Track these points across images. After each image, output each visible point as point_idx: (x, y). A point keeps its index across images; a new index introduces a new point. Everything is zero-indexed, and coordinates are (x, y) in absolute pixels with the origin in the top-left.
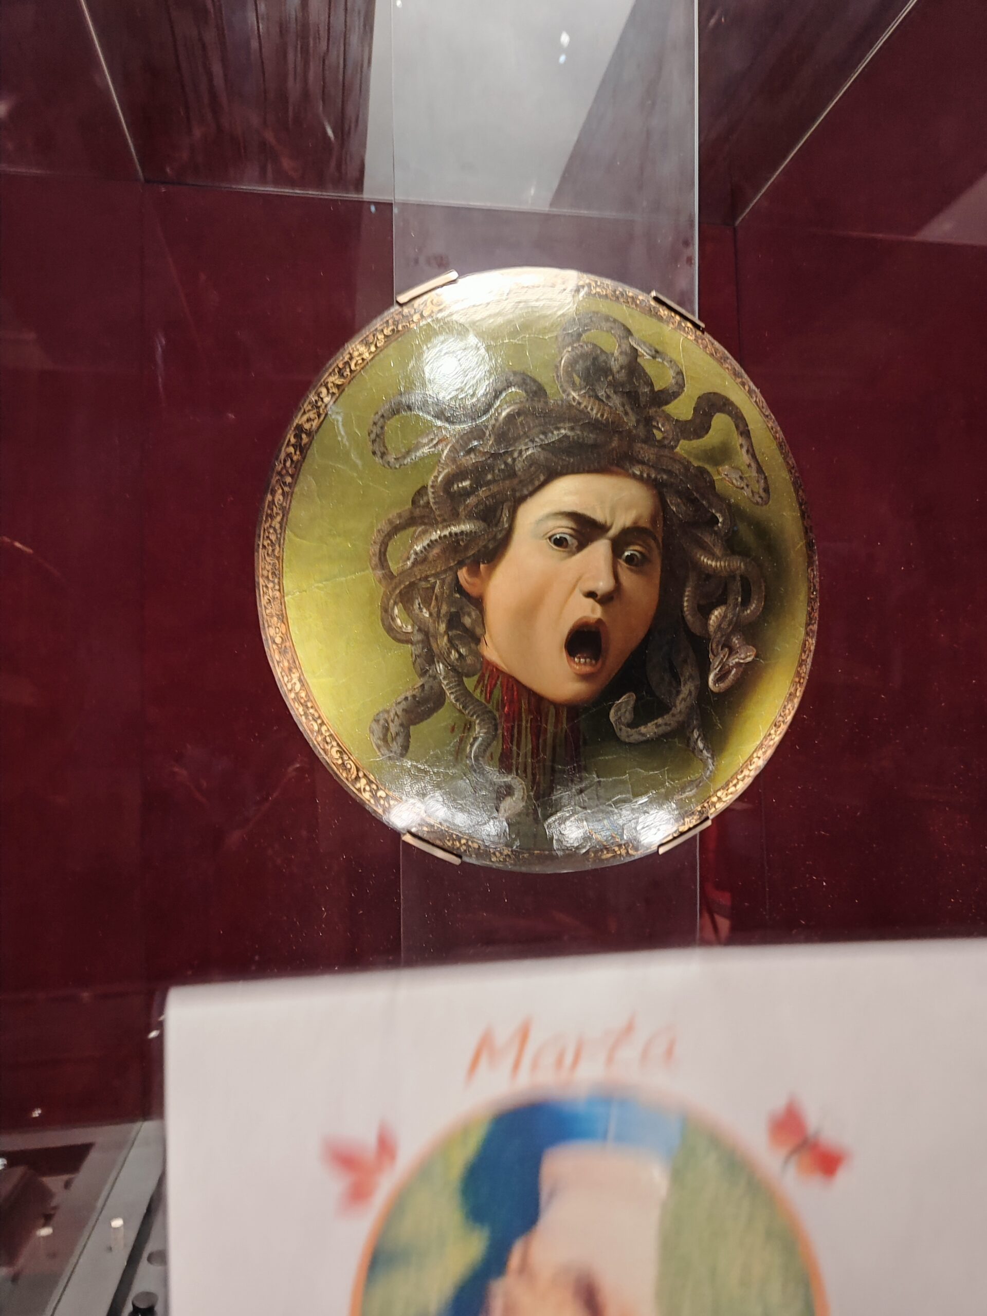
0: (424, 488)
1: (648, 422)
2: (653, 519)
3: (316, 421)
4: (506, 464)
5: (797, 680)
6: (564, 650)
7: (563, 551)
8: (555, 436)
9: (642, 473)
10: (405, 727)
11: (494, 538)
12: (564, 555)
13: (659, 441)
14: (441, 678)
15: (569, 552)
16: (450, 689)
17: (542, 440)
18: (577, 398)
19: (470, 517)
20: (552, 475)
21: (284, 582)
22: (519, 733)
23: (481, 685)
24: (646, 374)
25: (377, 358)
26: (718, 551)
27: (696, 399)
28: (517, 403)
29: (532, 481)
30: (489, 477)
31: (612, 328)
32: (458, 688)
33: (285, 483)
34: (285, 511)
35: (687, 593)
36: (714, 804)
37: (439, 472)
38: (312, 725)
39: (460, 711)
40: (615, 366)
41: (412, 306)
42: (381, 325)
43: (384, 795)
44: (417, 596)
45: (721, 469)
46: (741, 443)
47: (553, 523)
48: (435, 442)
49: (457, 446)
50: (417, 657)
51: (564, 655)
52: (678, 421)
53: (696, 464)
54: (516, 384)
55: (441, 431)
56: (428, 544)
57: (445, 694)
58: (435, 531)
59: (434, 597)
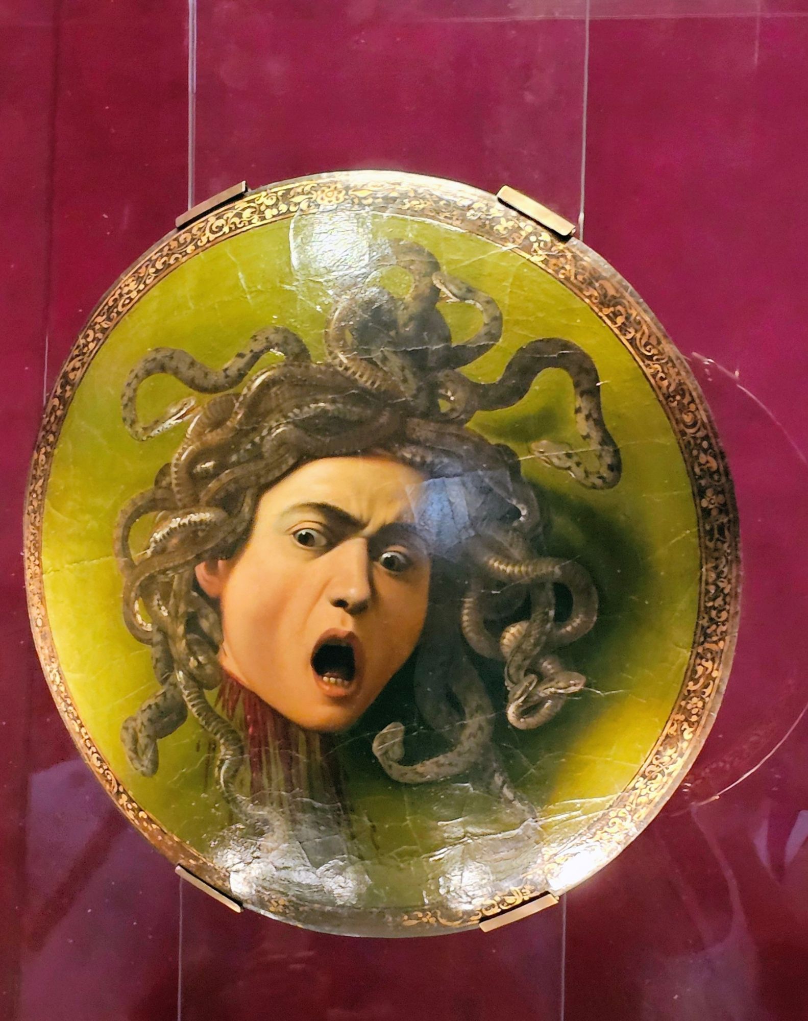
0: (168, 465)
1: (432, 390)
3: (80, 371)
4: (253, 443)
5: (681, 717)
6: (310, 666)
7: (308, 551)
8: (309, 410)
9: (414, 455)
10: (152, 739)
11: (234, 531)
12: (310, 554)
13: (445, 415)
14: (182, 687)
15: (316, 551)
16: (190, 701)
17: (296, 415)
18: (345, 361)
19: (209, 504)
20: (304, 457)
21: (43, 558)
23: (222, 698)
24: (444, 325)
25: (142, 299)
26: (516, 553)
27: (514, 351)
28: (273, 368)
29: (279, 466)
30: (234, 458)
31: (412, 262)
32: (198, 701)
33: (48, 442)
34: (46, 474)
35: (467, 605)
37: (184, 449)
38: (73, 724)
39: (203, 727)
40: (402, 316)
41: (190, 231)
42: (156, 254)
43: (145, 817)
44: (156, 591)
45: (533, 445)
46: (578, 406)
47: (298, 517)
48: (183, 412)
49: (206, 421)
50: (157, 660)
51: (311, 671)
52: (477, 385)
53: (493, 441)
54: (277, 344)
55: (190, 400)
56: (167, 533)
57: (186, 706)
58: (175, 518)
59: (172, 594)
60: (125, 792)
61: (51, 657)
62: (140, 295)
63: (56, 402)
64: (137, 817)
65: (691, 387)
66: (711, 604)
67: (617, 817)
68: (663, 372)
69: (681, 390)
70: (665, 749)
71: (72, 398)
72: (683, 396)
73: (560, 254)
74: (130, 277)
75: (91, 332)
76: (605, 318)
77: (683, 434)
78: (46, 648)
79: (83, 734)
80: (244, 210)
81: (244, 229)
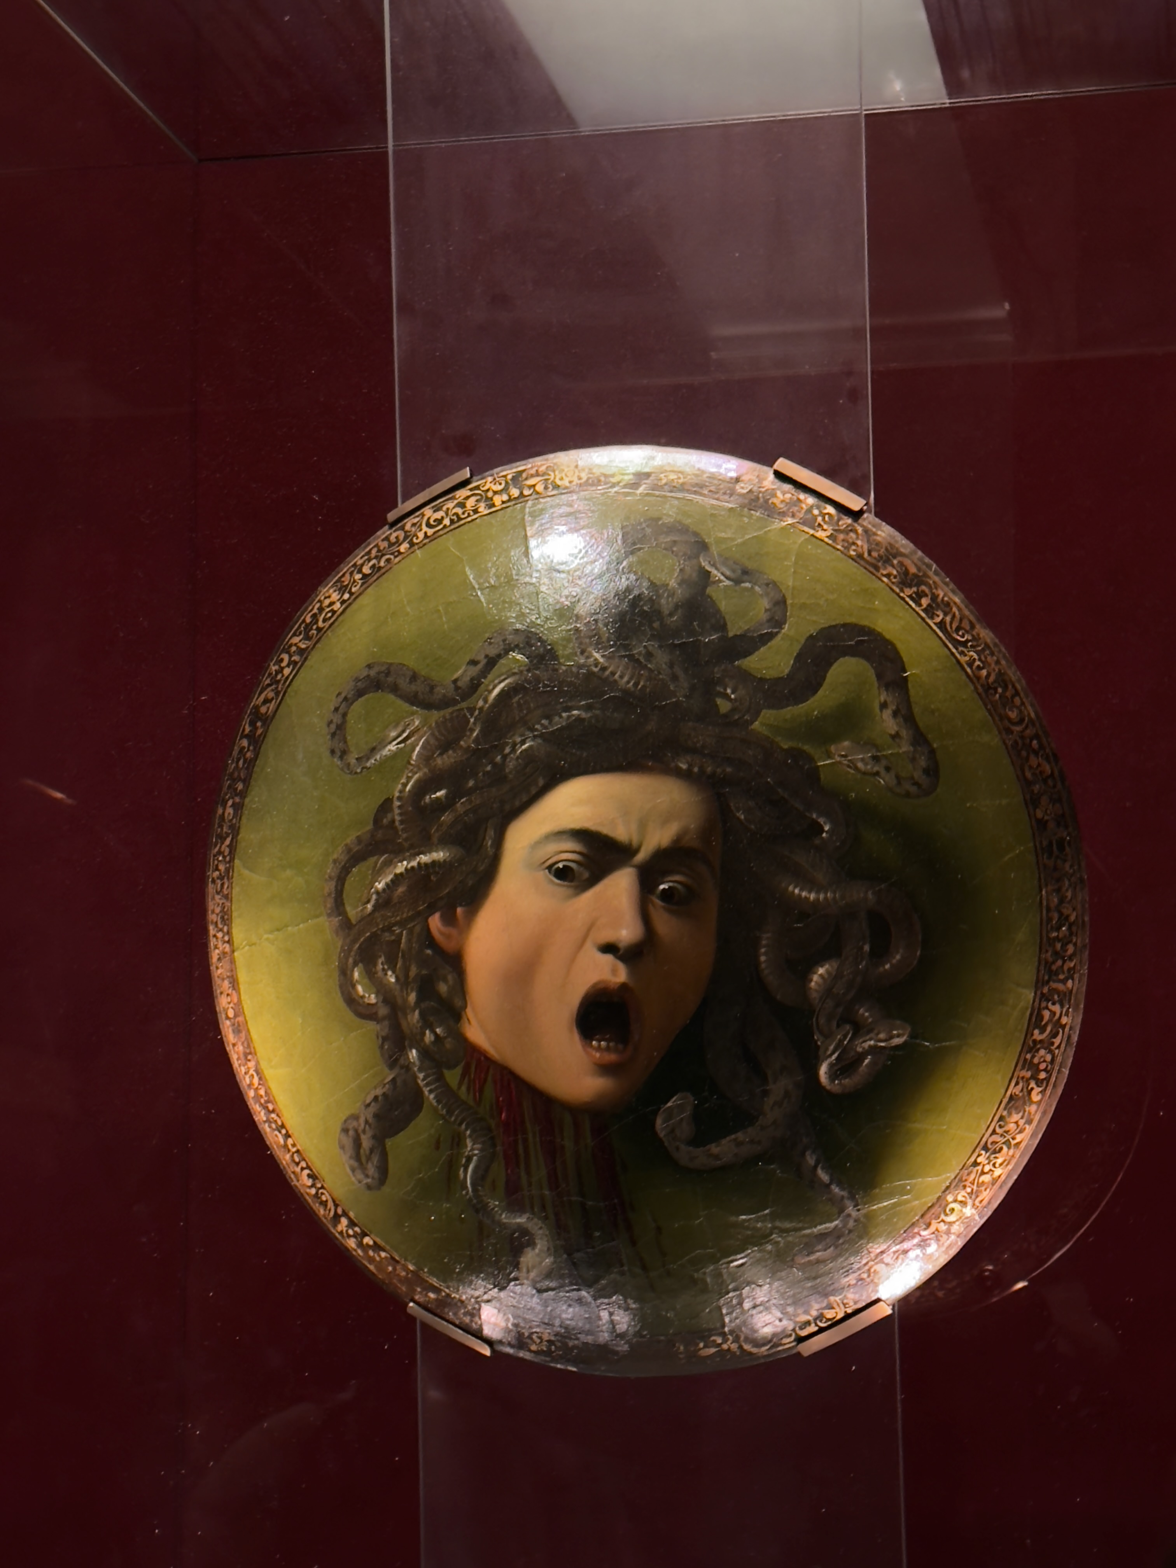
0: (388, 801)
1: (709, 688)
2: (706, 834)
3: (273, 703)
5: (1028, 1074)
6: (576, 1030)
7: (568, 887)
8: (562, 720)
9: (691, 766)
10: (380, 1140)
11: (475, 870)
12: (570, 891)
13: (725, 716)
14: (416, 1069)
15: (576, 888)
16: (427, 1085)
17: (546, 727)
18: (601, 660)
19: (444, 842)
20: (557, 776)
21: (234, 931)
22: (526, 1151)
23: (467, 1078)
24: (718, 612)
25: (348, 611)
26: (821, 876)
27: (803, 641)
28: (514, 674)
29: (526, 788)
30: (471, 783)
31: (675, 543)
32: (437, 1085)
33: (236, 791)
34: (235, 831)
35: (764, 942)
36: (885, 1280)
37: (409, 779)
38: (276, 1136)
40: (667, 605)
41: (402, 528)
42: (361, 558)
43: (371, 1243)
44: (380, 954)
45: (833, 748)
46: (882, 699)
47: (553, 847)
48: (405, 735)
49: (432, 741)
50: (384, 1039)
51: (576, 1036)
52: (762, 680)
53: (786, 744)
54: (517, 646)
55: (413, 719)
56: (392, 880)
57: (422, 1092)
58: (401, 861)
59: (400, 954)
60: (345, 1214)
61: (246, 1055)
62: (344, 606)
63: (245, 742)
64: (360, 1244)
65: (1014, 679)
66: (1055, 934)
67: (955, 1201)
68: (980, 660)
69: (1002, 680)
70: (1010, 1114)
71: (264, 735)
72: (1005, 688)
73: (850, 528)
74: (332, 587)
75: (286, 657)
76: (907, 599)
77: (1009, 731)
78: (240, 1044)
79: (290, 1147)
80: (468, 498)
81: (469, 519)
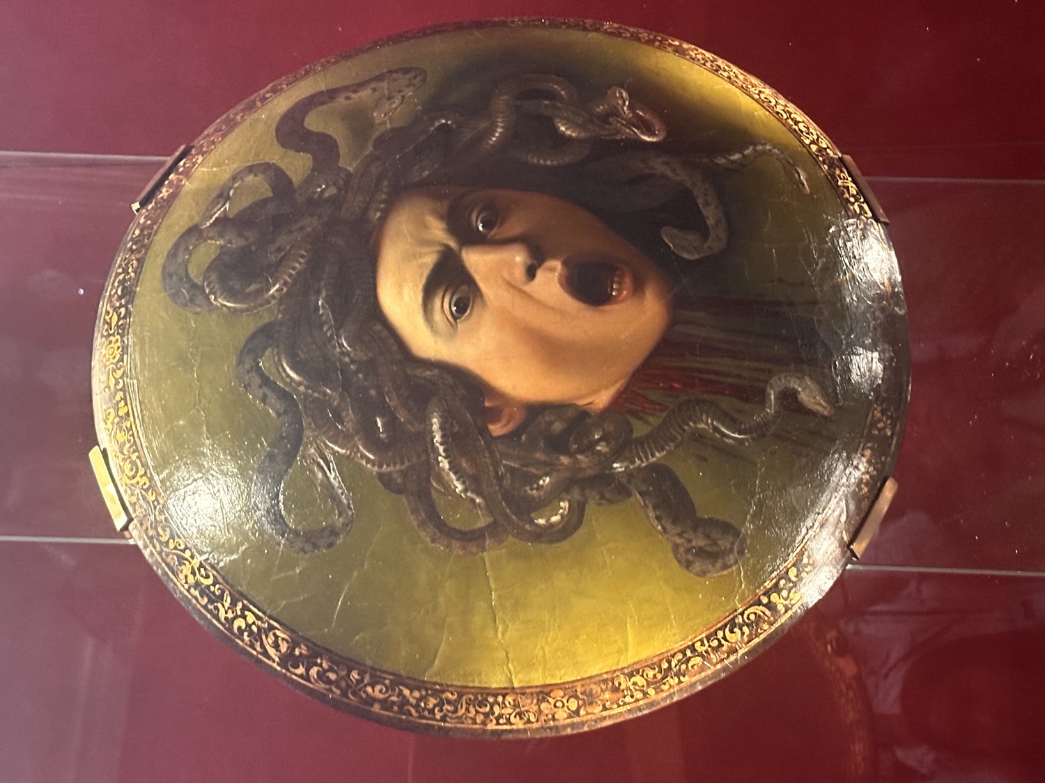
0: (382, 476)
1: (314, 204)
2: (438, 197)
3: (278, 633)
4: (357, 372)
5: (657, 43)
6: (602, 308)
7: (474, 302)
8: (326, 312)
10: (699, 525)
11: (451, 387)
13: (340, 190)
14: (631, 467)
16: (647, 459)
17: (330, 327)
18: (277, 286)
19: (423, 420)
20: (376, 313)
21: (494, 686)
22: (709, 372)
23: (642, 415)
24: (251, 207)
26: (483, 125)
28: (280, 360)
31: (187, 249)
32: (646, 445)
33: (358, 682)
35: (535, 161)
36: (820, 150)
37: (363, 456)
39: (677, 446)
40: (237, 243)
44: (522, 492)
45: (377, 121)
46: (344, 99)
49: (331, 433)
50: (602, 497)
51: (608, 308)
53: (370, 149)
54: (255, 360)
55: (308, 456)
56: (455, 473)
57: (654, 464)
58: (439, 463)
59: (525, 469)
60: (767, 594)
62: (197, 555)
67: (759, 95)
70: (689, 55)
71: (308, 641)
73: (200, 148)
74: (177, 578)
78: (603, 699)
79: (704, 650)
80: (117, 443)
